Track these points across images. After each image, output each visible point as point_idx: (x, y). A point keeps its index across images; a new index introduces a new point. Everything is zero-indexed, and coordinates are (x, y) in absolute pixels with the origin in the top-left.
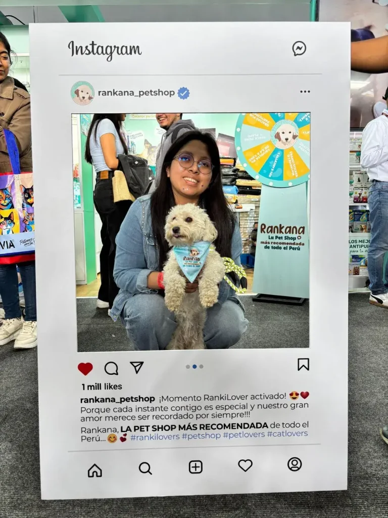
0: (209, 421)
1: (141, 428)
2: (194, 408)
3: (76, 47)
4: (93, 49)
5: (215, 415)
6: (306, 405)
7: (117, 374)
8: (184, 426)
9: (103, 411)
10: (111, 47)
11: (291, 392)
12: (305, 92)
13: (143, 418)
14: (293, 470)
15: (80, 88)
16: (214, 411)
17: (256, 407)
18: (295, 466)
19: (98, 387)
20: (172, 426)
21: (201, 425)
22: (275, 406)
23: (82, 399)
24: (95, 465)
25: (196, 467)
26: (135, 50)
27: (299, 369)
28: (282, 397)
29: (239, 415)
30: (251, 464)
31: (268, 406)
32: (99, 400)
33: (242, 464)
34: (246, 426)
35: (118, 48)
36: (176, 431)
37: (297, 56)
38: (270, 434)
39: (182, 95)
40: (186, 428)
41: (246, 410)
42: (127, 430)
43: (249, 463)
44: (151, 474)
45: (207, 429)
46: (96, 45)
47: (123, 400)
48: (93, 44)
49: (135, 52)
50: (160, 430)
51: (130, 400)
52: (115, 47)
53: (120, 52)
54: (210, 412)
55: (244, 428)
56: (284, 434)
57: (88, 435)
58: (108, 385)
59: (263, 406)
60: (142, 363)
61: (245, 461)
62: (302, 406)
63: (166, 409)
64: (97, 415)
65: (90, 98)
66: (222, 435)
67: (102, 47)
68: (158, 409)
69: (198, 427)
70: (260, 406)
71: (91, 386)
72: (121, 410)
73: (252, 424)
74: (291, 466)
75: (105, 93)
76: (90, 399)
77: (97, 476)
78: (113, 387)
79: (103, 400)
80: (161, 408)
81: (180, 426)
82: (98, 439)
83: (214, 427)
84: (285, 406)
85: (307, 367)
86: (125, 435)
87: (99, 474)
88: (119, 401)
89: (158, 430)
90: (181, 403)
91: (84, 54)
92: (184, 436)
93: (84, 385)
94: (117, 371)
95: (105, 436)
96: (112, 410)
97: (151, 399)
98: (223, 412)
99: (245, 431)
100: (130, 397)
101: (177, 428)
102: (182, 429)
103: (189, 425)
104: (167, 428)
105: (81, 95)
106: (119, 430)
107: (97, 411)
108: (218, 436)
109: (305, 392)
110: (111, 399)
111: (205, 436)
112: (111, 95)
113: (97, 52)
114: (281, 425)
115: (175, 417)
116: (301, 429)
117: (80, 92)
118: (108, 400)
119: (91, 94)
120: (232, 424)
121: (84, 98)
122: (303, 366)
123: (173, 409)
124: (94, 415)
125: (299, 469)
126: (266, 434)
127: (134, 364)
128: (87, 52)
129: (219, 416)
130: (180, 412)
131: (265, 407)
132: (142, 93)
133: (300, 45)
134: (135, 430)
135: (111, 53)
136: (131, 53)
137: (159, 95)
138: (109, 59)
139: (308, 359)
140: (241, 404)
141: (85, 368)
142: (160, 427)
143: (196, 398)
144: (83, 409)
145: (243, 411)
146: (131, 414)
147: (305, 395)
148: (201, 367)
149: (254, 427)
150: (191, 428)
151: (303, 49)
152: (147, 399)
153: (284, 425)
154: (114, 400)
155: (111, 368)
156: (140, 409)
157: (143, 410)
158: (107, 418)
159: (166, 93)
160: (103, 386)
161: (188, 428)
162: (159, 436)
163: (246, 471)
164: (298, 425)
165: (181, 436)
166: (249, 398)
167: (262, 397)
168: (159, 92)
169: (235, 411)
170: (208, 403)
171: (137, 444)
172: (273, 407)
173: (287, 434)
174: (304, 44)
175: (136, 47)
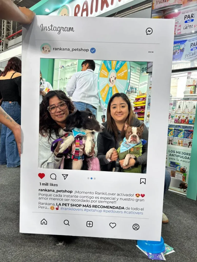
0: (97, 204)
1: (65, 205)
2: (90, 197)
3: (44, 27)
6: (143, 200)
7: (56, 179)
8: (85, 205)
9: (49, 195)
10: (60, 27)
11: (136, 194)
12: (151, 52)
13: (67, 200)
14: (135, 230)
15: (45, 46)
16: (100, 199)
18: (136, 228)
19: (47, 184)
20: (80, 205)
21: (93, 205)
22: (129, 200)
23: (39, 190)
24: (44, 219)
25: (90, 224)
27: (141, 183)
28: (132, 195)
29: (111, 202)
30: (115, 225)
31: (125, 199)
32: (47, 190)
33: (111, 224)
34: (114, 208)
35: (63, 28)
36: (81, 207)
37: (148, 35)
38: (125, 212)
39: (92, 51)
40: (86, 206)
41: (114, 200)
42: (59, 205)
43: (114, 225)
44: (69, 225)
45: (96, 207)
47: (58, 191)
48: (52, 26)
49: (71, 31)
50: (74, 206)
51: (61, 192)
52: (62, 27)
53: (64, 30)
54: (98, 200)
55: (113, 208)
56: (132, 213)
57: (41, 206)
59: (122, 199)
60: (67, 175)
61: (113, 223)
62: (141, 200)
63: (77, 197)
64: (46, 197)
65: (49, 51)
66: (103, 211)
67: (56, 27)
68: (73, 196)
69: (92, 206)
71: (44, 184)
72: (57, 196)
73: (117, 207)
74: (134, 227)
75: (56, 49)
76: (43, 190)
77: (45, 224)
78: (53, 185)
79: (49, 191)
80: (75, 196)
81: (83, 205)
82: (46, 208)
83: (99, 207)
85: (145, 183)
86: (58, 207)
87: (46, 223)
88: (56, 192)
90: (84, 195)
91: (47, 30)
92: (85, 210)
93: (40, 183)
94: (56, 178)
95: (49, 207)
96: (53, 195)
97: (71, 192)
98: (103, 200)
99: (114, 210)
100: (61, 190)
101: (82, 206)
102: (84, 206)
103: (88, 205)
104: (77, 205)
105: (45, 49)
106: (55, 204)
107: (46, 195)
109: (143, 194)
110: (52, 191)
111: (95, 210)
112: (59, 50)
113: (54, 29)
114: (131, 209)
115: (81, 201)
116: (140, 211)
117: (45, 48)
118: (51, 191)
119: (50, 49)
120: (108, 206)
121: (46, 51)
122: (143, 182)
123: (81, 197)
124: (45, 197)
125: (138, 229)
126: (123, 212)
127: (63, 175)
128: (49, 29)
129: (101, 202)
130: (84, 199)
132: (73, 50)
133: (150, 29)
134: (63, 205)
135: (60, 30)
136: (69, 31)
138: (59, 33)
139: (145, 179)
140: (112, 198)
141: (42, 176)
142: (74, 205)
143: (91, 193)
144: (40, 194)
145: (113, 201)
146: (61, 198)
147: (143, 196)
148: (95, 179)
149: (118, 208)
150: (88, 206)
151: (151, 31)
154: (54, 191)
155: (53, 176)
156: (65, 196)
157: (67, 196)
158: (51, 199)
159: (85, 50)
160: (49, 185)
161: (87, 206)
162: (73, 209)
163: (113, 228)
164: (139, 209)
165: (83, 210)
166: (116, 195)
167: (122, 195)
168: (81, 50)
169: (109, 200)
170: (97, 196)
171: (63, 211)
172: (127, 200)
173: (133, 213)
174: (152, 29)
175: (72, 28)
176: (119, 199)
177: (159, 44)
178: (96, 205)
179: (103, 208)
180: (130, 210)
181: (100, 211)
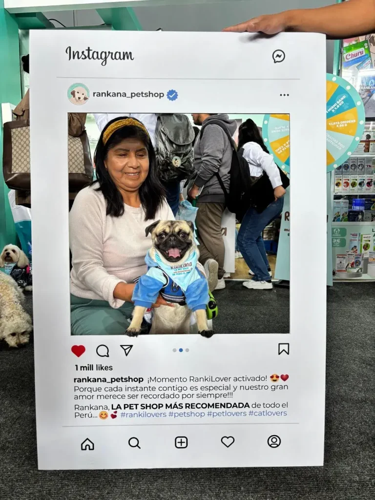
0: (195, 400)
1: (130, 407)
2: (180, 389)
3: (73, 52)
4: (89, 54)
5: (200, 395)
6: (286, 387)
7: (108, 356)
8: (171, 405)
9: (95, 390)
10: (106, 53)
11: (271, 375)
12: (284, 95)
13: (132, 397)
14: (272, 447)
15: (76, 90)
16: (199, 391)
17: (238, 388)
18: (274, 443)
19: (91, 367)
20: (159, 404)
21: (186, 404)
22: (257, 388)
23: (75, 379)
24: (87, 439)
25: (181, 442)
26: (127, 55)
27: (279, 354)
28: (263, 379)
29: (222, 395)
30: (233, 441)
31: (250, 388)
32: (92, 380)
33: (224, 440)
34: (229, 405)
35: (112, 53)
36: (163, 409)
37: (277, 63)
38: (251, 413)
39: (171, 97)
40: (172, 407)
41: (229, 391)
42: (117, 408)
43: (231, 440)
44: (140, 448)
45: (192, 408)
46: (91, 50)
48: (89, 50)
49: (128, 58)
50: (148, 408)
51: (121, 381)
52: (109, 52)
53: (114, 57)
54: (194, 392)
55: (227, 407)
56: (265, 413)
57: (81, 412)
58: (100, 366)
59: (245, 388)
60: (131, 346)
61: (228, 438)
62: (282, 387)
63: (154, 389)
64: (89, 393)
65: (85, 99)
66: (206, 414)
67: (97, 53)
68: (146, 389)
69: (184, 406)
70: (242, 388)
71: (84, 367)
72: (112, 389)
73: (235, 404)
74: (270, 443)
75: (100, 94)
76: (83, 379)
77: (90, 449)
78: (104, 368)
79: (95, 380)
80: (149, 388)
81: (167, 405)
82: (90, 416)
83: (199, 406)
84: (266, 387)
85: (287, 351)
86: (116, 412)
88: (110, 381)
89: (146, 408)
90: (168, 384)
91: (81, 59)
92: (171, 414)
93: (77, 366)
94: (108, 353)
96: (103, 389)
97: (140, 380)
98: (207, 392)
99: (228, 410)
100: (120, 378)
101: (164, 406)
102: (169, 407)
103: (175, 404)
104: (155, 406)
105: (77, 95)
106: (110, 407)
107: (89, 390)
108: (203, 414)
109: (285, 375)
110: (102, 380)
111: (190, 414)
112: (105, 96)
113: (93, 57)
114: (262, 405)
115: (162, 396)
116: (281, 409)
117: (76, 93)
118: (99, 380)
119: (86, 95)
120: (216, 404)
121: (79, 98)
122: (284, 350)
123: (161, 389)
124: (87, 393)
125: (278, 446)
126: (248, 413)
127: (123, 347)
128: (83, 57)
129: (203, 396)
130: (166, 392)
131: (247, 388)
132: (133, 95)
133: (280, 53)
134: (125, 408)
135: (106, 58)
136: (124, 58)
137: (149, 96)
138: (104, 63)
139: (288, 344)
140: (225, 386)
142: (148, 405)
143: (182, 379)
144: (77, 388)
145: (226, 392)
146: (121, 393)
147: (285, 378)
148: (187, 350)
149: (236, 406)
150: (177, 407)
151: (282, 57)
152: (136, 380)
153: (265, 405)
154: (105, 380)
155: (102, 351)
156: (130, 389)
157: (132, 390)
158: (99, 397)
159: (156, 95)
160: (95, 367)
161: (174, 407)
162: (147, 413)
163: (228, 447)
164: (278, 406)
165: (168, 414)
166: (232, 380)
167: (244, 379)
168: (149, 94)
169: (219, 392)
170: (193, 384)
171: (127, 420)
172: (254, 388)
173: (267, 414)
174: (283, 52)
175: (128, 53)
176: (239, 388)
177: (299, 79)
178: (192, 404)
179: (206, 407)
180: (262, 409)
181: (201, 415)
